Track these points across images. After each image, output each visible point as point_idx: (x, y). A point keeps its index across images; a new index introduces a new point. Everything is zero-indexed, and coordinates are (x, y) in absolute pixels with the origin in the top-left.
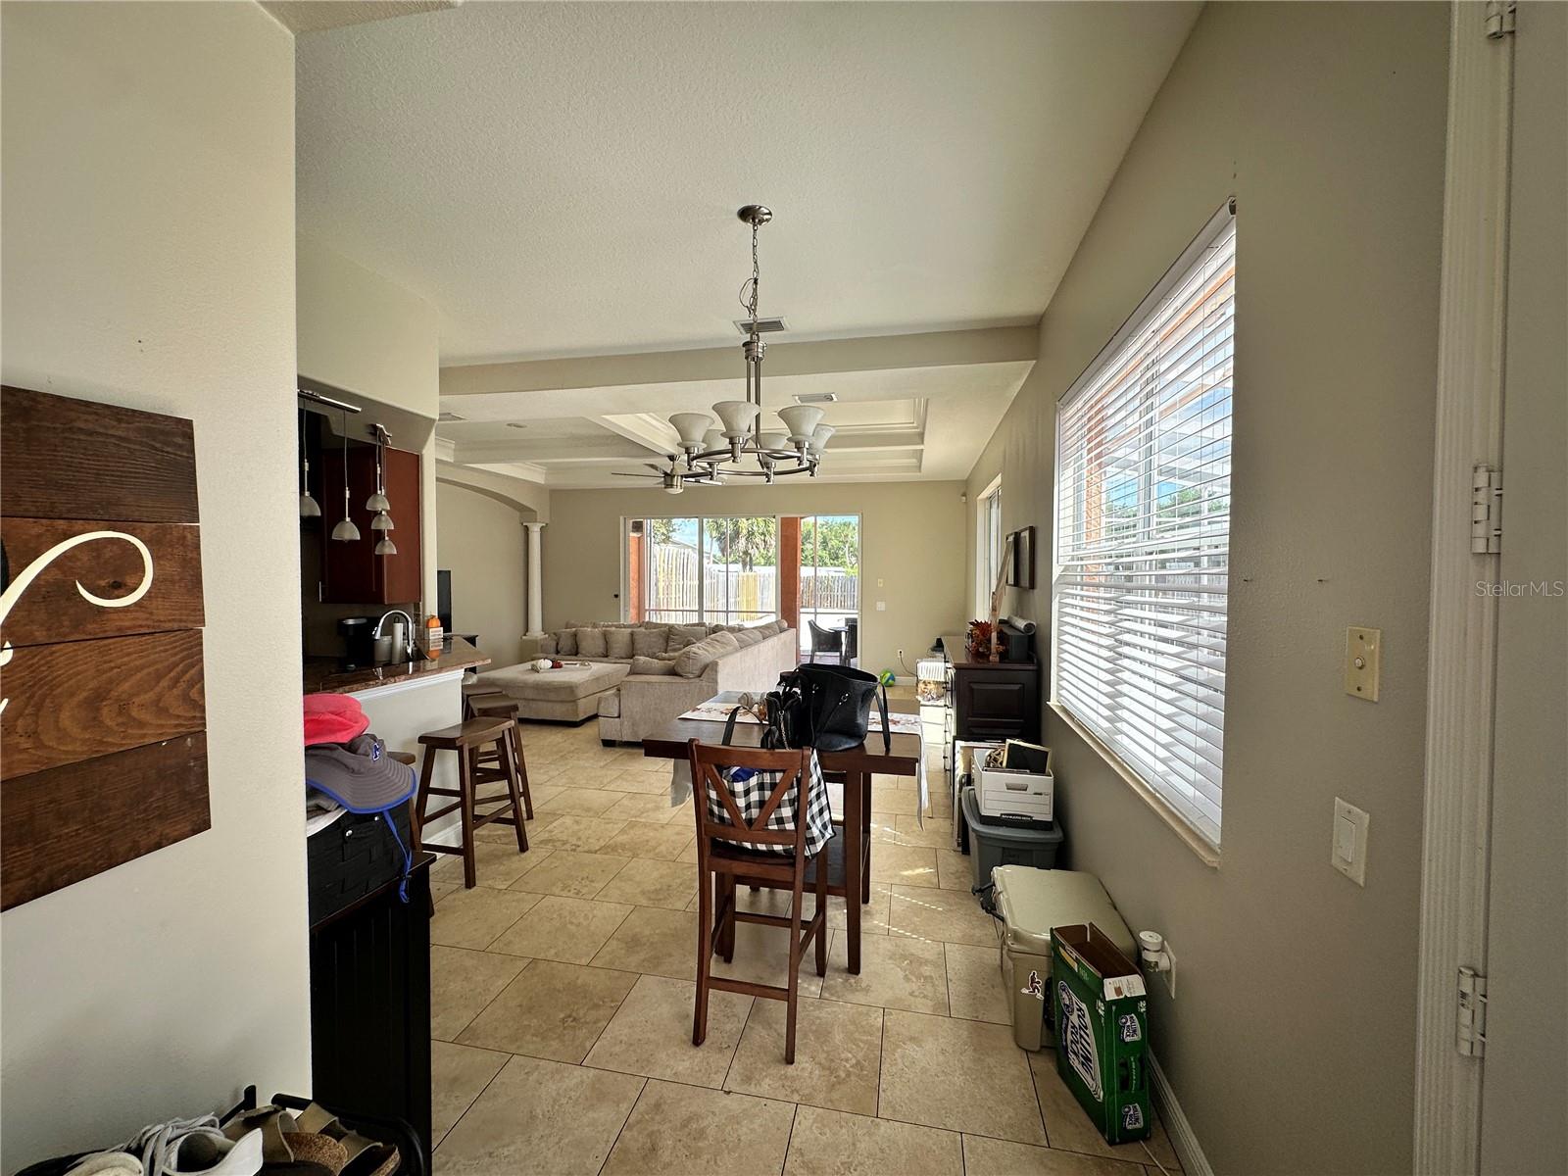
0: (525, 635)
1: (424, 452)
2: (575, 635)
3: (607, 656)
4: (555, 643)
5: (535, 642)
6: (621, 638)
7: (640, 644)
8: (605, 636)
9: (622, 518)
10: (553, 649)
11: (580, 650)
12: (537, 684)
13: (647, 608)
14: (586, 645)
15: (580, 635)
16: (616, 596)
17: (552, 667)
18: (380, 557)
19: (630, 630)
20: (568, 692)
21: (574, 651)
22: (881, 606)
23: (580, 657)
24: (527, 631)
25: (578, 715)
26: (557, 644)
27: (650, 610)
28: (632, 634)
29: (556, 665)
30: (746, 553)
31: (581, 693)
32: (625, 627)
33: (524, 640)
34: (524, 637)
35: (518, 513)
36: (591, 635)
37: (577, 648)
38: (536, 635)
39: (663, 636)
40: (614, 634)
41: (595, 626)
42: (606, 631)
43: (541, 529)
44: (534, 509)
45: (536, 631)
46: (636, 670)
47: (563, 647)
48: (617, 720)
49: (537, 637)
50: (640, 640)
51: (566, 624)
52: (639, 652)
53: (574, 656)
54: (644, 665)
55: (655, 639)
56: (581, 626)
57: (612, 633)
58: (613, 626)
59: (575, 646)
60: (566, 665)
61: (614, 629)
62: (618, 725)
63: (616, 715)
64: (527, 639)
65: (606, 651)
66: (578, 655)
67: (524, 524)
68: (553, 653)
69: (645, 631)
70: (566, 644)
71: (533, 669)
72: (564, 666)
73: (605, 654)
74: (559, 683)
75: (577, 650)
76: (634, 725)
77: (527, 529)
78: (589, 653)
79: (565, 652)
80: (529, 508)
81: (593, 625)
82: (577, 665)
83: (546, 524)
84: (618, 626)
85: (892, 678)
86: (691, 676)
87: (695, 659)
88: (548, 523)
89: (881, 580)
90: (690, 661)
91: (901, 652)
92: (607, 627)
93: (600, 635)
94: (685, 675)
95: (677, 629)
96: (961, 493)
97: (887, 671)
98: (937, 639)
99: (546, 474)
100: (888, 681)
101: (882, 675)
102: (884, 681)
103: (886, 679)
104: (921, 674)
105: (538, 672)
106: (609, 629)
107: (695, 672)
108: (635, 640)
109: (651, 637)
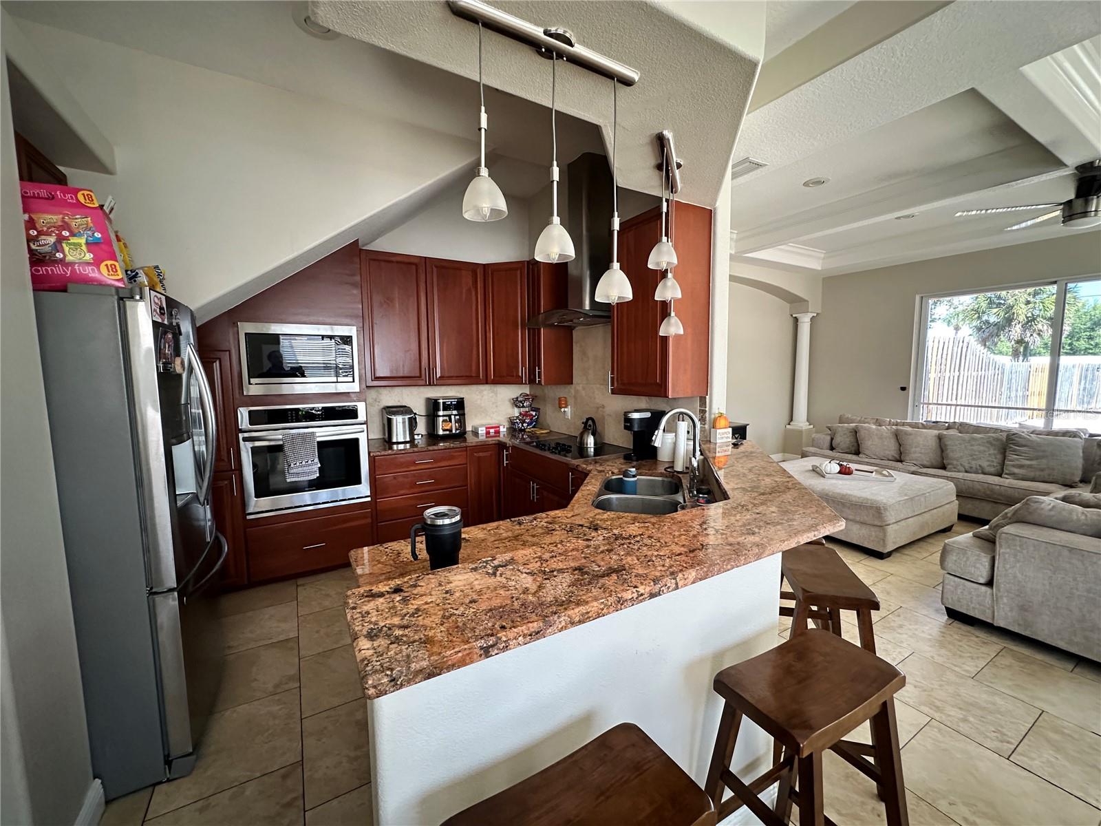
0: (789, 424)
1: (718, 204)
2: (855, 432)
3: (900, 461)
4: (829, 438)
5: (800, 432)
6: (923, 441)
7: (957, 452)
8: (897, 436)
9: (918, 298)
10: (827, 444)
11: (862, 450)
12: (827, 495)
14: (869, 445)
15: (862, 434)
16: (903, 389)
17: (840, 472)
18: (665, 339)
19: (936, 432)
20: (873, 512)
21: (853, 449)
23: (862, 457)
24: (791, 420)
25: (884, 545)
26: (832, 439)
28: (940, 438)
29: (844, 470)
30: (1020, 342)
31: (891, 517)
32: (926, 426)
33: (790, 430)
34: (788, 426)
36: (878, 438)
37: (858, 445)
38: (801, 425)
39: (995, 445)
40: (911, 434)
41: (879, 423)
42: (897, 430)
43: (811, 319)
44: (806, 299)
45: (801, 421)
46: (1030, 518)
47: (839, 444)
48: (984, 588)
49: (802, 427)
50: (955, 448)
51: (841, 417)
52: (955, 462)
53: (854, 457)
54: (1052, 513)
55: (982, 448)
56: (860, 422)
57: (906, 433)
58: (903, 424)
59: (856, 444)
60: (856, 470)
61: (908, 429)
62: (985, 596)
63: (982, 581)
64: (793, 430)
65: (900, 457)
66: (861, 455)
67: (794, 316)
68: (827, 449)
69: (960, 434)
70: (843, 440)
71: (813, 470)
72: (855, 472)
73: (898, 458)
74: (855, 496)
75: (859, 450)
76: (1023, 608)
77: (796, 320)
78: (875, 455)
79: (842, 450)
80: (801, 298)
81: (875, 421)
82: (872, 472)
83: (818, 314)
84: (914, 426)
88: (819, 312)
92: (897, 425)
93: (889, 435)
95: (1024, 438)
99: (824, 258)
105: (824, 476)
106: (900, 428)
108: (946, 446)
109: (973, 445)
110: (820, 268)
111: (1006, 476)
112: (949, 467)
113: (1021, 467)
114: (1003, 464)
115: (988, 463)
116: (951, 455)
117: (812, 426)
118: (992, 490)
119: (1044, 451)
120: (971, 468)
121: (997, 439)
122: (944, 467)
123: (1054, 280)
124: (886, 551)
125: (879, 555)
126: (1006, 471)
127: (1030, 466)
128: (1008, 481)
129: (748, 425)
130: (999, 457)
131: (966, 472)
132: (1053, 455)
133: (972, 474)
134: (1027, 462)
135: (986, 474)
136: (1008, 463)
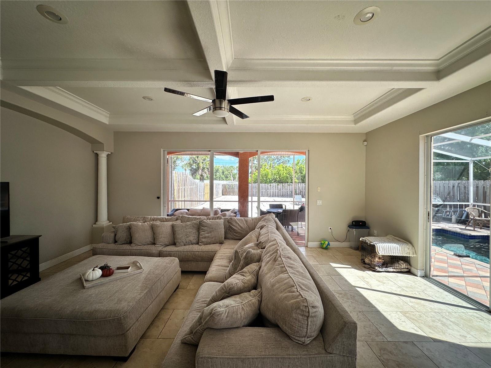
0: (95, 224)
2: (129, 228)
3: (154, 244)
4: (113, 235)
5: (102, 229)
6: (165, 229)
8: (153, 228)
9: (162, 150)
10: (111, 240)
11: (133, 240)
13: (170, 200)
14: (137, 237)
15: (133, 229)
16: (158, 198)
19: (171, 223)
20: (114, 324)
21: (128, 240)
22: (319, 202)
23: (132, 247)
24: (96, 220)
25: (126, 350)
26: (115, 235)
27: (171, 201)
28: (173, 227)
29: (107, 271)
32: (166, 220)
34: (94, 226)
35: (91, 144)
36: (142, 231)
37: (131, 237)
38: (103, 223)
39: (195, 227)
40: (159, 227)
42: (152, 224)
44: (103, 143)
45: (103, 219)
47: (119, 238)
49: (103, 225)
50: (179, 232)
51: (124, 218)
52: (179, 241)
53: (127, 247)
55: (191, 230)
56: (134, 221)
57: (157, 226)
58: (157, 219)
59: (130, 236)
60: (119, 268)
64: (96, 228)
65: (154, 241)
66: (132, 245)
67: (95, 152)
68: (112, 243)
69: (181, 223)
70: (122, 235)
71: (78, 280)
72: (115, 272)
75: (131, 240)
77: (97, 155)
78: (140, 243)
79: (121, 242)
80: (99, 142)
81: (143, 219)
82: (128, 268)
83: (111, 153)
84: (162, 220)
85: (329, 244)
86: (308, 341)
87: (315, 316)
88: (113, 152)
89: (320, 188)
90: (310, 319)
91: (330, 228)
92: (154, 220)
93: (148, 228)
94: (297, 338)
95: (206, 222)
96: (363, 140)
97: (325, 240)
98: (353, 222)
99: (109, 117)
100: (327, 246)
101: (323, 243)
102: (324, 246)
103: (326, 245)
104: (379, 251)
105: (84, 287)
106: (155, 223)
107: (312, 334)
108: (175, 231)
109: (186, 229)
110: (108, 124)
111: (200, 244)
112: (177, 244)
113: (205, 238)
114: (198, 237)
115: (193, 238)
116: (178, 236)
117: (111, 223)
118: (195, 255)
119: (212, 228)
120: (186, 242)
121: (196, 224)
122: (174, 244)
123: (209, 150)
124: (127, 355)
125: (121, 360)
126: (200, 241)
127: (208, 237)
128: (201, 247)
129: (41, 236)
130: (197, 233)
131: (185, 245)
132: (215, 229)
133: (187, 246)
134: (207, 235)
135: (192, 244)
136: (200, 236)
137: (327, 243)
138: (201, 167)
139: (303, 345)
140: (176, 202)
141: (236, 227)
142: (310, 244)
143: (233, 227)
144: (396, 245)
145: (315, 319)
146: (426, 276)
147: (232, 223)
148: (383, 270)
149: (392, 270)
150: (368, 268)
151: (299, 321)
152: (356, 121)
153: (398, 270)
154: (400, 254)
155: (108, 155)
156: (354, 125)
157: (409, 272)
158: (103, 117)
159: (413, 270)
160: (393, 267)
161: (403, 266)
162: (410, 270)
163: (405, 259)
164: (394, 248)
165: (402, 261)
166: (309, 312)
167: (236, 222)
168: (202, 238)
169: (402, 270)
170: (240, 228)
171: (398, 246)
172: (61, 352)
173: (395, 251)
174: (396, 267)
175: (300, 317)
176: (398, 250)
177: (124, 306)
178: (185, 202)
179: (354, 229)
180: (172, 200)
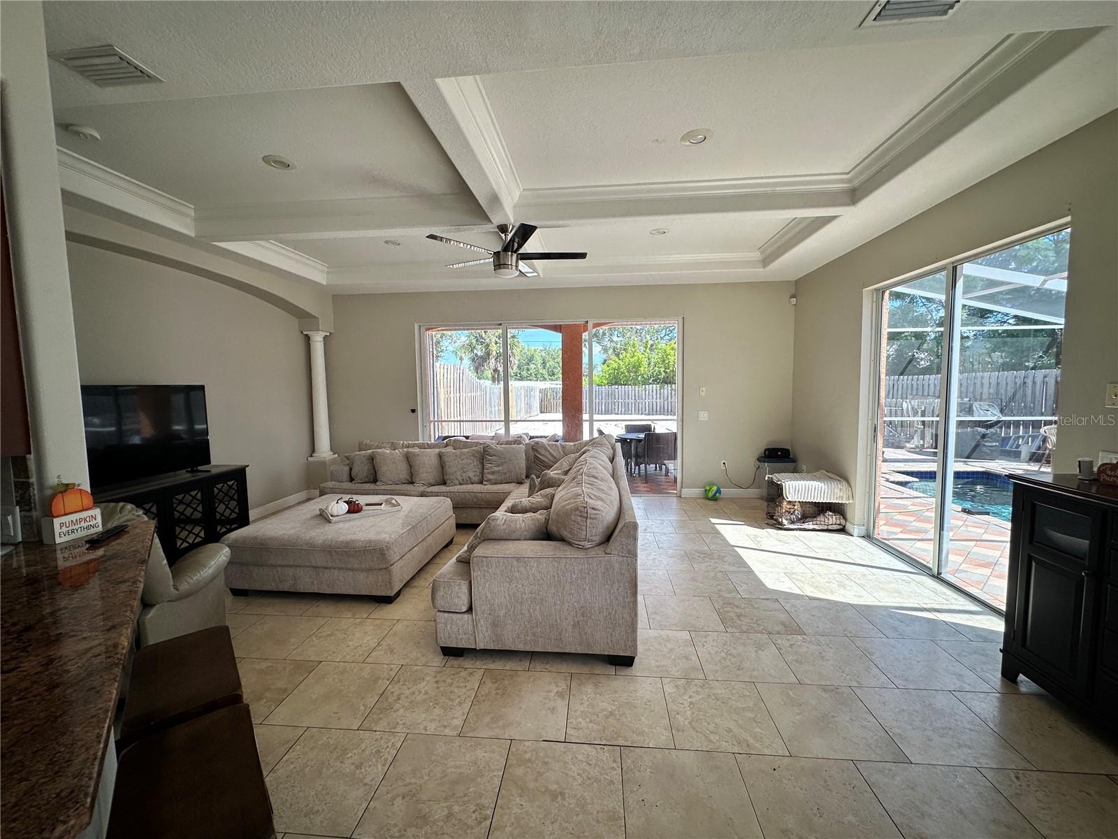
0: (312, 456)
2: (372, 459)
3: (412, 483)
4: (347, 469)
5: (323, 464)
6: (428, 460)
7: (453, 469)
8: (408, 458)
9: (416, 326)
10: (345, 476)
11: (380, 476)
12: (330, 546)
14: (385, 470)
15: (378, 459)
16: (413, 411)
17: (349, 512)
19: (437, 451)
20: (376, 555)
21: (371, 477)
22: (704, 416)
23: (379, 486)
24: (313, 450)
25: (391, 588)
26: (351, 469)
27: (434, 421)
28: (440, 456)
29: (354, 508)
30: (495, 370)
31: (394, 555)
32: (430, 446)
33: (312, 463)
34: (310, 459)
35: (298, 320)
36: (392, 462)
37: (376, 472)
38: (324, 455)
39: (476, 457)
40: (418, 455)
41: (393, 446)
42: (407, 452)
43: (324, 338)
44: (316, 315)
45: (324, 449)
46: (493, 535)
47: (357, 473)
48: (466, 616)
49: (325, 458)
50: (451, 463)
51: (360, 444)
52: (451, 477)
53: (372, 486)
54: (505, 526)
55: (469, 461)
56: (377, 447)
57: (415, 455)
58: (414, 446)
59: (373, 471)
60: (367, 505)
61: (417, 450)
62: (468, 624)
63: (464, 609)
64: (314, 462)
65: (411, 478)
66: (377, 483)
67: (305, 333)
68: (346, 481)
69: (454, 451)
70: (361, 470)
71: (321, 515)
72: (365, 508)
73: (410, 480)
74: (359, 541)
75: (376, 476)
76: (495, 625)
77: (308, 338)
78: (390, 481)
79: (360, 480)
80: (311, 314)
81: (390, 444)
82: (381, 504)
83: (330, 333)
84: (422, 446)
85: (718, 491)
86: (587, 545)
87: (595, 518)
88: (332, 331)
89: (704, 389)
90: (588, 521)
91: (724, 463)
92: (408, 447)
93: (402, 458)
94: (577, 542)
95: (493, 449)
96: (790, 294)
97: (712, 484)
98: (766, 450)
99: (328, 273)
100: (715, 494)
101: (708, 488)
102: (710, 495)
103: (713, 492)
104: (788, 494)
105: (329, 522)
106: (410, 450)
107: (594, 538)
108: (444, 463)
109: (463, 459)
110: (325, 283)
111: (486, 483)
112: (448, 482)
113: (493, 473)
114: (482, 473)
115: (474, 474)
116: (449, 470)
117: (337, 455)
118: (477, 498)
119: (505, 458)
120: (463, 480)
121: (477, 452)
122: (444, 483)
123: (500, 322)
124: (393, 594)
125: (387, 600)
126: (485, 479)
127: (498, 472)
128: (486, 487)
129: (248, 466)
130: (480, 467)
131: (460, 484)
132: (510, 460)
133: (464, 486)
134: (497, 469)
135: (472, 483)
136: (485, 471)
137: (715, 488)
138: (494, 353)
139: (583, 549)
140: (444, 423)
141: (546, 457)
142: (687, 492)
143: (541, 457)
144: (819, 483)
145: (595, 521)
146: (868, 537)
147: (539, 449)
148: (796, 527)
149: (811, 527)
150: (772, 525)
151: (578, 523)
152: (766, 262)
153: (821, 528)
154: (825, 499)
155: (325, 338)
156: (762, 269)
157: (843, 530)
158: (316, 273)
159: (849, 527)
160: (815, 522)
161: (832, 519)
162: (844, 527)
163: (837, 509)
164: (815, 488)
165: (831, 511)
166: (587, 512)
167: (546, 449)
168: (489, 473)
169: (830, 527)
170: (551, 458)
171: (823, 484)
172: (315, 589)
173: (816, 495)
174: (818, 522)
175: (579, 518)
176: (823, 492)
177: (384, 537)
178: (462, 423)
179: (766, 464)
180: (436, 419)
